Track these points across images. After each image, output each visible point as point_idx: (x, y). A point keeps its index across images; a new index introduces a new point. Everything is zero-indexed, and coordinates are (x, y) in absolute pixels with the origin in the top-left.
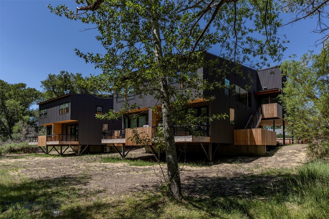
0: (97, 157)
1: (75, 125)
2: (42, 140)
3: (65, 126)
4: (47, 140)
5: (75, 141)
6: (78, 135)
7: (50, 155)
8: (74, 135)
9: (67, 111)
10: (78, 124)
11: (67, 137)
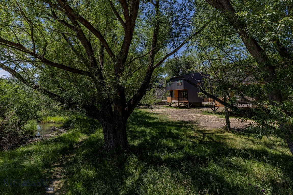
0: (199, 110)
1: (186, 91)
2: (169, 99)
3: (180, 92)
4: (172, 100)
5: (186, 100)
6: (187, 97)
7: (172, 107)
8: (186, 97)
9: (182, 84)
10: (187, 91)
11: (181, 99)
